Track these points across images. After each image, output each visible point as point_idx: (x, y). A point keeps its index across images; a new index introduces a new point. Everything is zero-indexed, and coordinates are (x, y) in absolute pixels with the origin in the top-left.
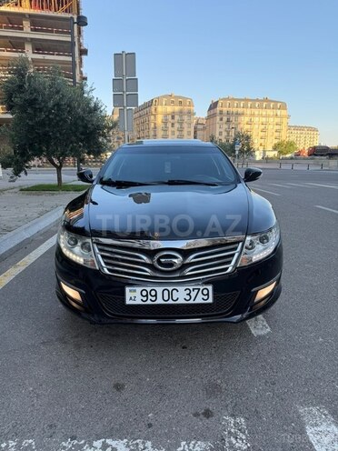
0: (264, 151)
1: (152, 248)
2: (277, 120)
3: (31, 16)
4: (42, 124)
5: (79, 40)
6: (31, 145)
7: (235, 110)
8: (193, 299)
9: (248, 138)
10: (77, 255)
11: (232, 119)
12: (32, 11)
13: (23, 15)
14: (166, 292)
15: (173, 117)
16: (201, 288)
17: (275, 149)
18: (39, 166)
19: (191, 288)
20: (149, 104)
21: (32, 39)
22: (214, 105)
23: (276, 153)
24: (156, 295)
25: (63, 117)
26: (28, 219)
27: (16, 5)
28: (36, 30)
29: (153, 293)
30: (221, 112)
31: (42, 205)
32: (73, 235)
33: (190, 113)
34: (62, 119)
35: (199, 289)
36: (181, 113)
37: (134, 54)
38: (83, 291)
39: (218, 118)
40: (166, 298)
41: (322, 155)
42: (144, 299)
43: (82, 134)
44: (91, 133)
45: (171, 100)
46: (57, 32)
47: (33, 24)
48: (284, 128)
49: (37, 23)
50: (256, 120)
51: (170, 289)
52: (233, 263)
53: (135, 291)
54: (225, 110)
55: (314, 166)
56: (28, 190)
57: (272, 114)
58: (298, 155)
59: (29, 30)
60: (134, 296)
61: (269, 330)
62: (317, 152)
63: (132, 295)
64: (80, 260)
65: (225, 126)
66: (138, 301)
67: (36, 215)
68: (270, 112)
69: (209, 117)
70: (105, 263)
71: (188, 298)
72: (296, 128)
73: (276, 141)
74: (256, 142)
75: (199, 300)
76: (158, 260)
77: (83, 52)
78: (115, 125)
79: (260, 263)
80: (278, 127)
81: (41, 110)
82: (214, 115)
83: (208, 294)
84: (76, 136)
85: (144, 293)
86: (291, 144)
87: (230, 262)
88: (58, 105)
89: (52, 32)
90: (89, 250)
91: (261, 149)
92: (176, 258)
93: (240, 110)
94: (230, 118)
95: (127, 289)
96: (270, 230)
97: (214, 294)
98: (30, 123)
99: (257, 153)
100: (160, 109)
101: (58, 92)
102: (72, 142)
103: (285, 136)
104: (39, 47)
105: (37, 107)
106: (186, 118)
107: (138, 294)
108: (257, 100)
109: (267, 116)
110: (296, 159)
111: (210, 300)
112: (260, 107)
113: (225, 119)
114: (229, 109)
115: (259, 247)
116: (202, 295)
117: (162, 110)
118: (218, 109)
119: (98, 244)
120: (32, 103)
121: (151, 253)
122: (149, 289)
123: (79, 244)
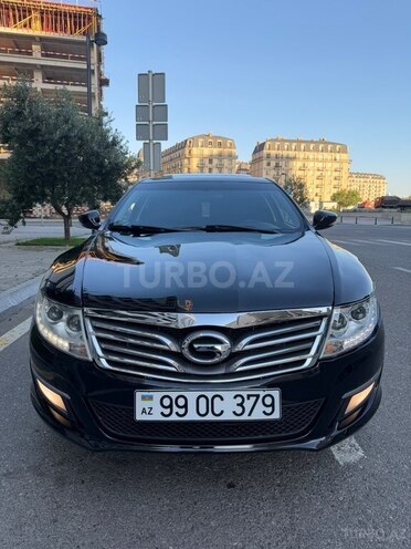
0: (321, 203)
1: (181, 326)
2: (337, 165)
3: (42, 39)
4: (46, 161)
5: (99, 68)
6: (31, 187)
7: (285, 153)
8: (247, 412)
9: (301, 186)
10: (59, 337)
11: (282, 163)
12: (44, 34)
13: (32, 38)
14: (203, 401)
15: (211, 161)
16: (262, 394)
17: (333, 199)
18: (46, 217)
19: (245, 394)
20: (182, 146)
21: (42, 66)
22: (260, 148)
23: (335, 204)
24: (185, 406)
25: (73, 152)
26: (18, 280)
27: (25, 26)
28: (47, 56)
29: (181, 402)
30: (268, 156)
31: (40, 263)
32: (55, 304)
33: (231, 157)
34: (71, 155)
35: (258, 396)
36: (220, 156)
37: (163, 74)
38: (67, 396)
39: (265, 162)
40: (203, 411)
41: (391, 207)
42: (167, 411)
43: (96, 174)
44: (108, 173)
45: (209, 140)
46: (72, 58)
47: (44, 48)
48: (345, 175)
49: (49, 47)
50: (310, 165)
51: (210, 395)
52: (313, 352)
53: (151, 398)
54: (273, 153)
55: (383, 220)
56: (25, 244)
57: (329, 157)
58: (362, 206)
59: (39, 56)
60: (149, 407)
61: (361, 453)
62: (386, 203)
63: (147, 404)
64: (64, 345)
65: (273, 173)
66: (156, 416)
67: (30, 275)
68: (327, 156)
69: (254, 162)
70: (104, 350)
71: (239, 410)
72: (359, 175)
73: (335, 191)
74: (311, 191)
75: (258, 415)
76: (191, 347)
77: (104, 82)
78: (139, 164)
79: (354, 351)
80: (337, 174)
81: (44, 143)
82: (260, 159)
83: (272, 405)
84: (88, 176)
85: (167, 402)
86: (354, 194)
87: (308, 350)
88: (66, 137)
89: (66, 57)
90: (79, 329)
91: (317, 199)
92: (219, 342)
93: (291, 154)
94: (280, 162)
95: (139, 395)
96: (367, 299)
97: (282, 404)
98: (30, 159)
99: (312, 204)
100: (195, 151)
101: (66, 122)
102: (83, 185)
103: (345, 185)
104: (51, 75)
105: (40, 138)
106: (226, 162)
107: (155, 403)
108: (312, 142)
109: (324, 161)
110: (360, 211)
111: (276, 415)
112: (316, 150)
113: (273, 164)
114: (277, 152)
115: (352, 325)
116: (264, 407)
117: (198, 152)
118: (265, 151)
119: (92, 318)
120: (33, 133)
121: (178, 335)
122: (174, 395)
123: (65, 317)
